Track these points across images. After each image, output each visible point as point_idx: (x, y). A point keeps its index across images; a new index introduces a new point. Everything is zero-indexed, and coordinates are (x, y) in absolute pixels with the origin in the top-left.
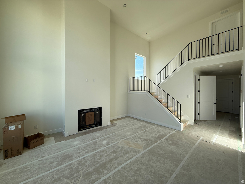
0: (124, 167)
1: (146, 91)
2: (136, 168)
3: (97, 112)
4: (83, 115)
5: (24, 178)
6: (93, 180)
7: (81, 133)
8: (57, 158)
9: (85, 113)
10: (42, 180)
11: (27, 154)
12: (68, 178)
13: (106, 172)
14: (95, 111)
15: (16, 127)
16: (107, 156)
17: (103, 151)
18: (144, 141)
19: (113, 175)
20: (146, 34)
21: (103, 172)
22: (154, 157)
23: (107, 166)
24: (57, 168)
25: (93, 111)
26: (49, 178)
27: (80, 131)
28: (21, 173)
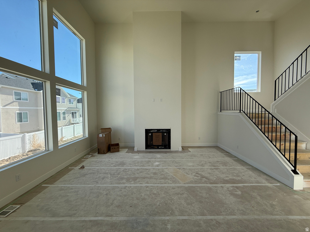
0: (147, 187)
1: (240, 110)
2: (155, 192)
3: (165, 134)
4: (150, 134)
5: (97, 166)
6: (120, 183)
7: (148, 151)
8: (117, 162)
9: (152, 133)
10: (101, 170)
11: (108, 155)
12: (111, 175)
13: (133, 182)
14: (163, 133)
15: (103, 135)
16: (146, 174)
17: (147, 169)
18: (198, 177)
19: (134, 187)
20: (257, 12)
21: (131, 181)
22: (187, 194)
23: (137, 180)
24: (112, 168)
25: (160, 132)
26: (104, 171)
27: (147, 149)
28: (97, 163)
